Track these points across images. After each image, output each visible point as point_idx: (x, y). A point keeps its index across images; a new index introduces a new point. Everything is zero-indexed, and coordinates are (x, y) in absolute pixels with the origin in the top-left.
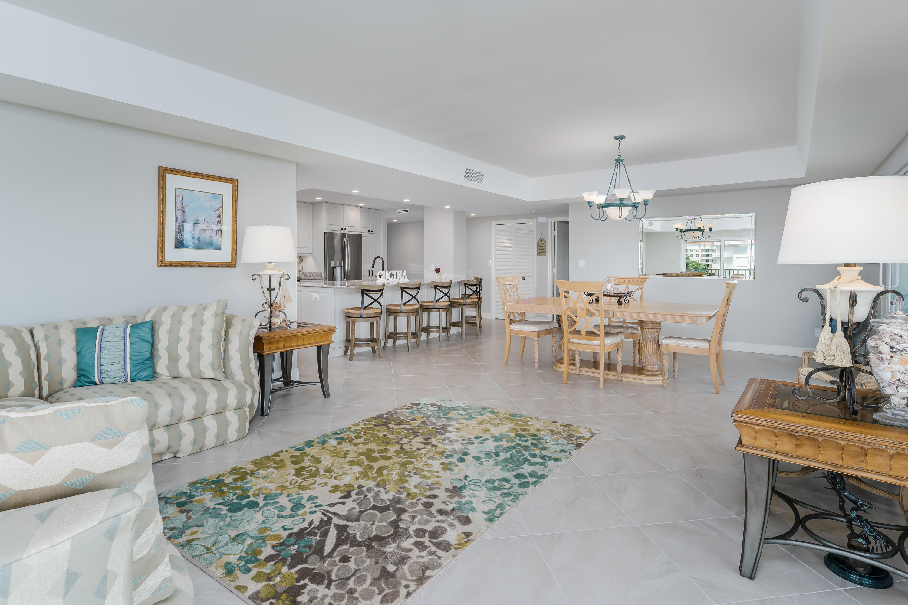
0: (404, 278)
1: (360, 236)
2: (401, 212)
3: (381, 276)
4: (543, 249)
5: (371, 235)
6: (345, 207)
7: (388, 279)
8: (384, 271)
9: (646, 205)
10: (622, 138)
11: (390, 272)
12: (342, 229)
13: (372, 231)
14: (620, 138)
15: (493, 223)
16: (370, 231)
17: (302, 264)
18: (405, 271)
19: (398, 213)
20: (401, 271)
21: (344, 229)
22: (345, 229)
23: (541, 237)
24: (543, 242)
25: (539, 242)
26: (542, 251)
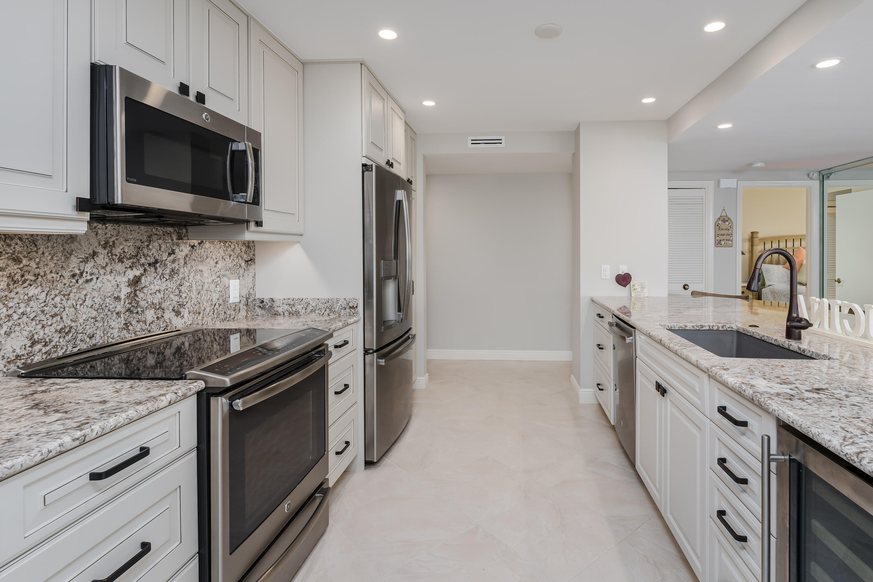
2: (476, 142)
4: (727, 235)
6: (390, 102)
12: (388, 162)
16: (410, 182)
17: (252, 269)
19: (471, 146)
22: (392, 165)
23: (724, 214)
24: (727, 223)
25: (720, 222)
26: (725, 237)
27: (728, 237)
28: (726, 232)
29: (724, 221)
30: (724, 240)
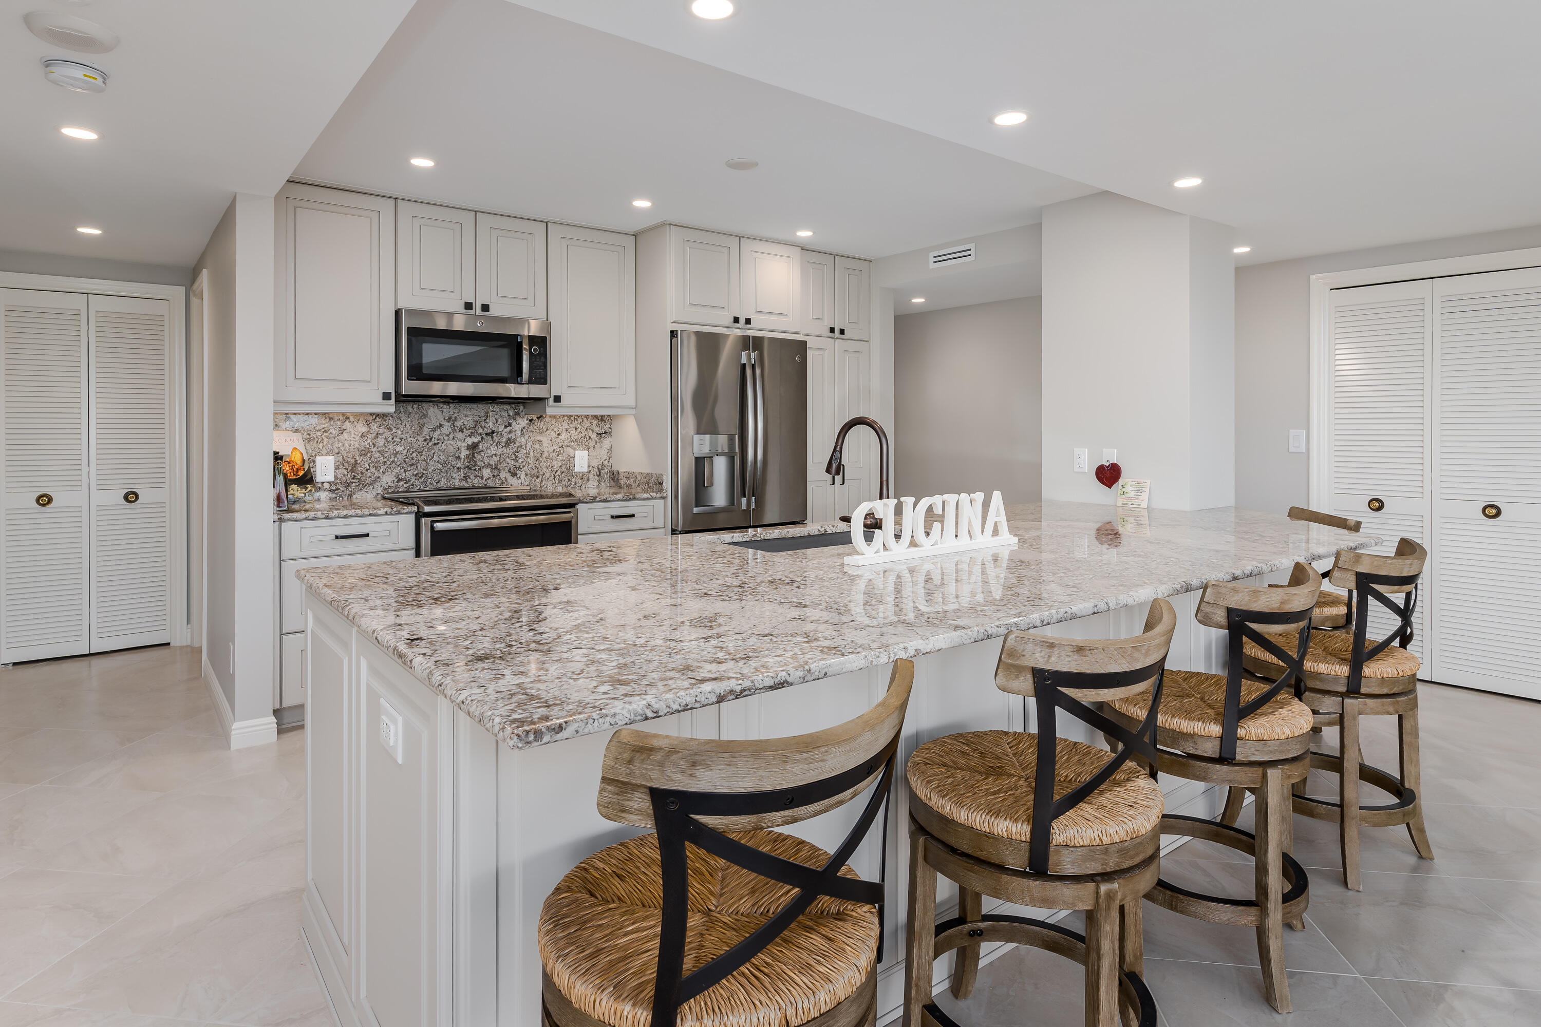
0: (996, 532)
1: (801, 347)
2: (939, 259)
3: (873, 525)
5: (839, 344)
6: (748, 245)
7: (913, 544)
8: (892, 502)
11: (925, 502)
12: (736, 320)
13: (842, 332)
15: (1320, 282)
16: (837, 331)
17: (607, 442)
18: (997, 496)
19: (933, 266)
20: (979, 496)
21: (742, 321)
22: (748, 321)
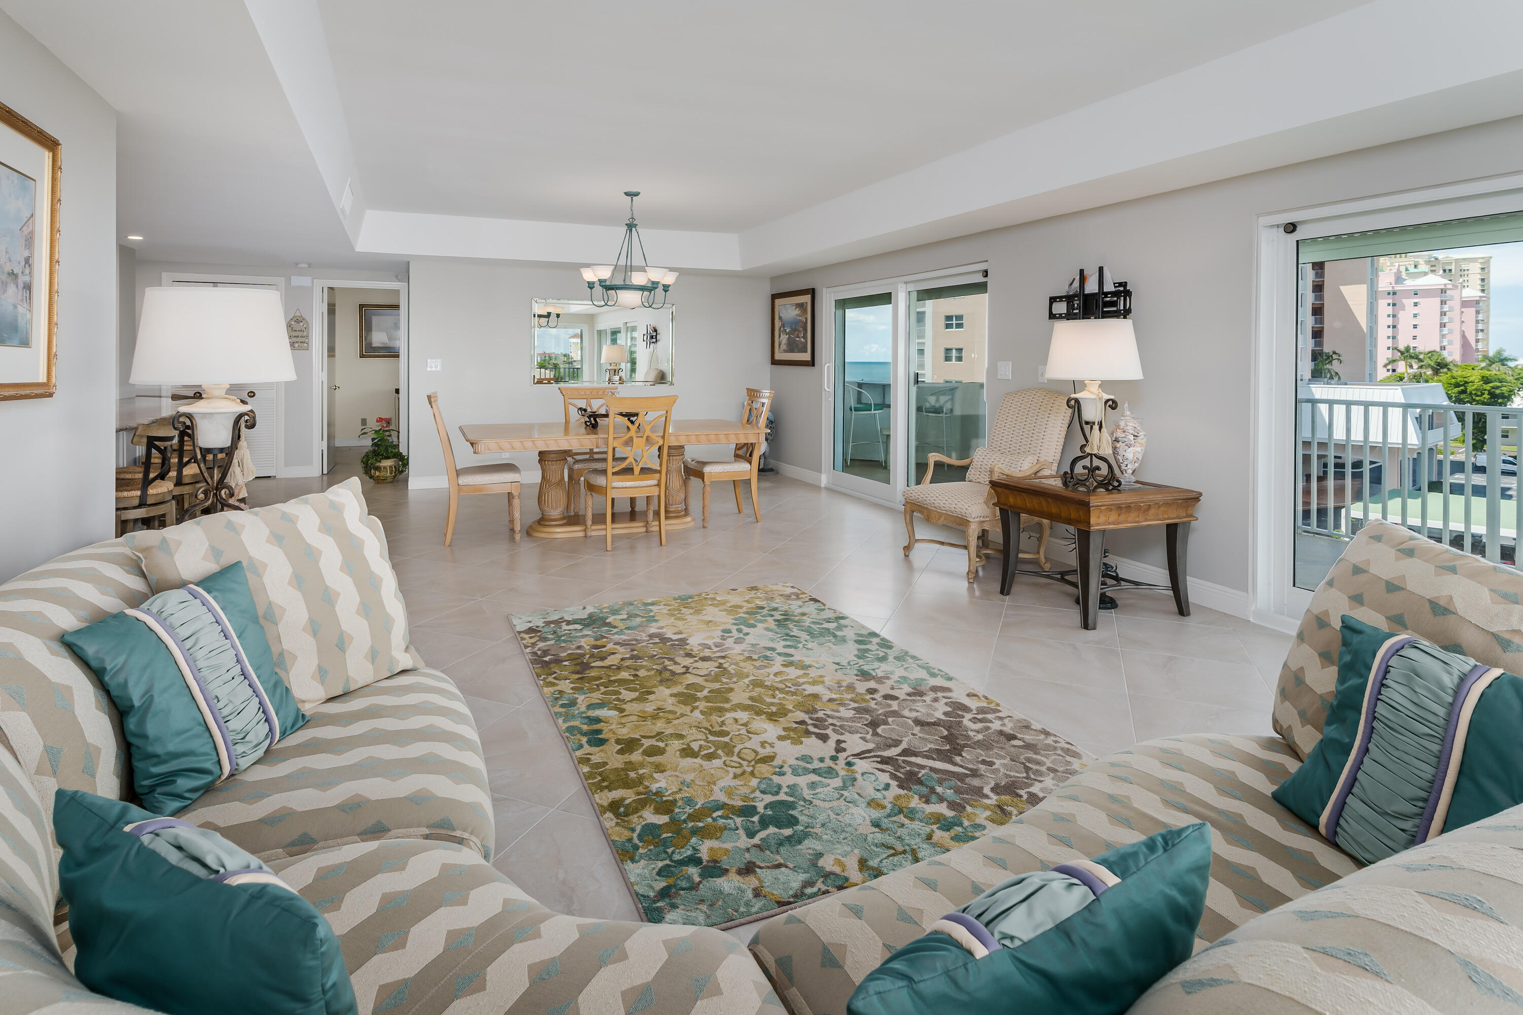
4: (302, 337)
9: (666, 291)
10: (637, 194)
14: (632, 195)
15: (166, 277)
23: (298, 314)
24: (302, 324)
25: (293, 323)
26: (299, 340)
27: (303, 340)
28: (300, 334)
29: (298, 322)
30: (297, 342)
